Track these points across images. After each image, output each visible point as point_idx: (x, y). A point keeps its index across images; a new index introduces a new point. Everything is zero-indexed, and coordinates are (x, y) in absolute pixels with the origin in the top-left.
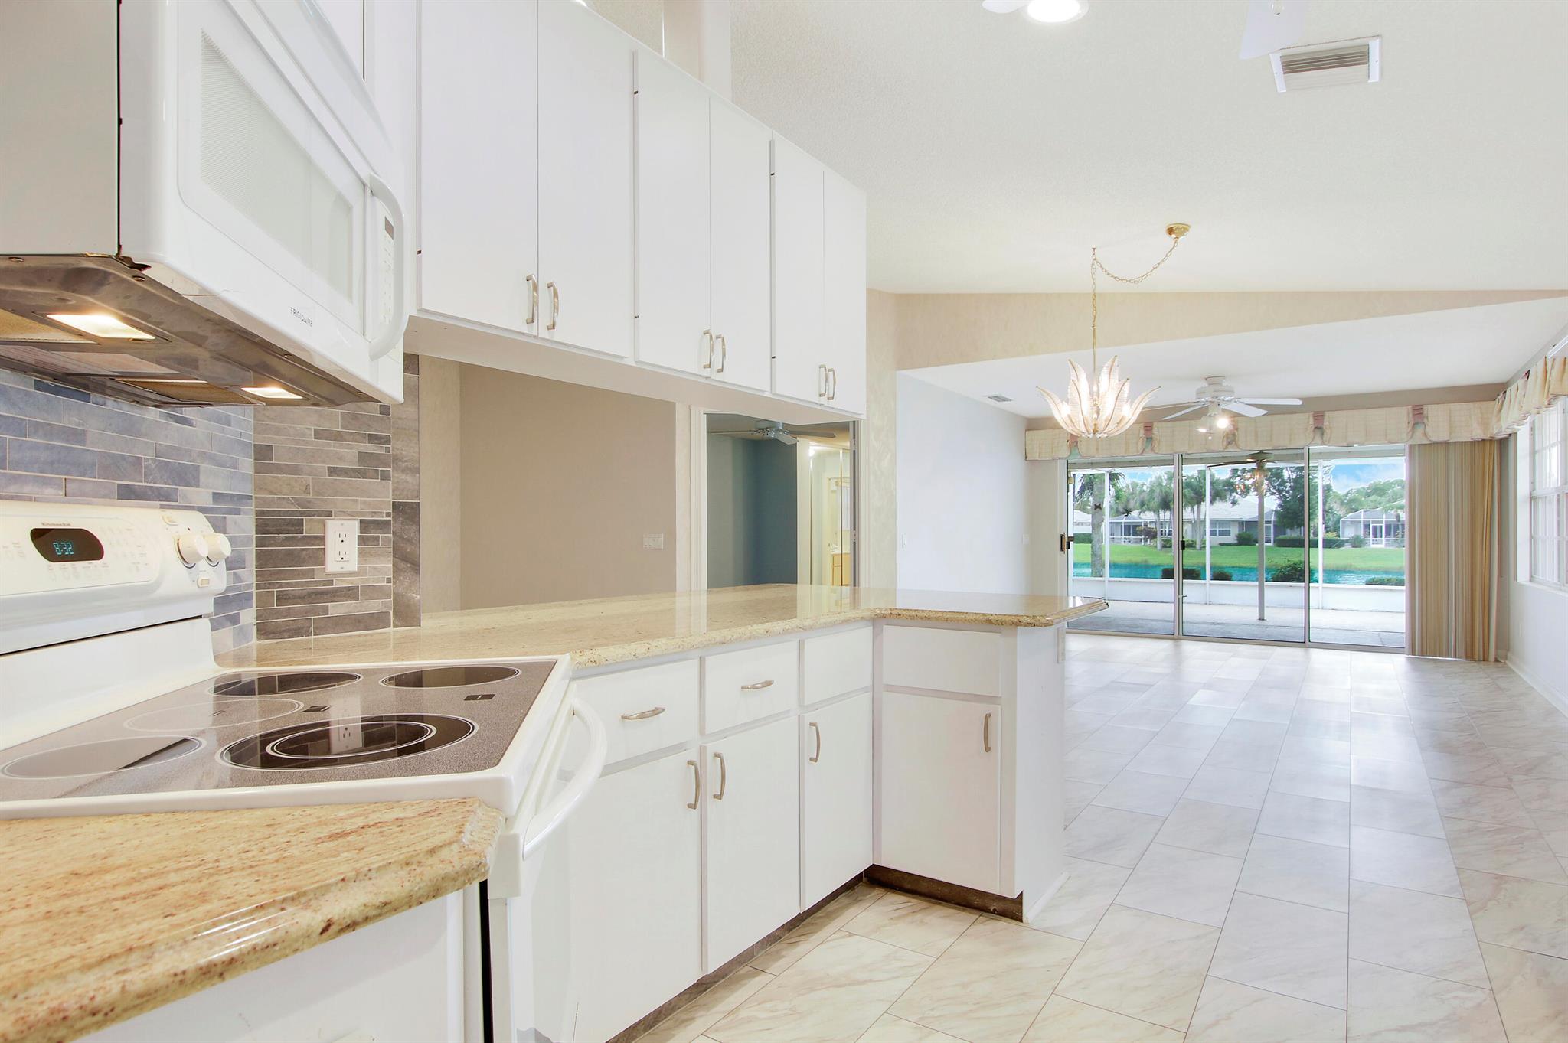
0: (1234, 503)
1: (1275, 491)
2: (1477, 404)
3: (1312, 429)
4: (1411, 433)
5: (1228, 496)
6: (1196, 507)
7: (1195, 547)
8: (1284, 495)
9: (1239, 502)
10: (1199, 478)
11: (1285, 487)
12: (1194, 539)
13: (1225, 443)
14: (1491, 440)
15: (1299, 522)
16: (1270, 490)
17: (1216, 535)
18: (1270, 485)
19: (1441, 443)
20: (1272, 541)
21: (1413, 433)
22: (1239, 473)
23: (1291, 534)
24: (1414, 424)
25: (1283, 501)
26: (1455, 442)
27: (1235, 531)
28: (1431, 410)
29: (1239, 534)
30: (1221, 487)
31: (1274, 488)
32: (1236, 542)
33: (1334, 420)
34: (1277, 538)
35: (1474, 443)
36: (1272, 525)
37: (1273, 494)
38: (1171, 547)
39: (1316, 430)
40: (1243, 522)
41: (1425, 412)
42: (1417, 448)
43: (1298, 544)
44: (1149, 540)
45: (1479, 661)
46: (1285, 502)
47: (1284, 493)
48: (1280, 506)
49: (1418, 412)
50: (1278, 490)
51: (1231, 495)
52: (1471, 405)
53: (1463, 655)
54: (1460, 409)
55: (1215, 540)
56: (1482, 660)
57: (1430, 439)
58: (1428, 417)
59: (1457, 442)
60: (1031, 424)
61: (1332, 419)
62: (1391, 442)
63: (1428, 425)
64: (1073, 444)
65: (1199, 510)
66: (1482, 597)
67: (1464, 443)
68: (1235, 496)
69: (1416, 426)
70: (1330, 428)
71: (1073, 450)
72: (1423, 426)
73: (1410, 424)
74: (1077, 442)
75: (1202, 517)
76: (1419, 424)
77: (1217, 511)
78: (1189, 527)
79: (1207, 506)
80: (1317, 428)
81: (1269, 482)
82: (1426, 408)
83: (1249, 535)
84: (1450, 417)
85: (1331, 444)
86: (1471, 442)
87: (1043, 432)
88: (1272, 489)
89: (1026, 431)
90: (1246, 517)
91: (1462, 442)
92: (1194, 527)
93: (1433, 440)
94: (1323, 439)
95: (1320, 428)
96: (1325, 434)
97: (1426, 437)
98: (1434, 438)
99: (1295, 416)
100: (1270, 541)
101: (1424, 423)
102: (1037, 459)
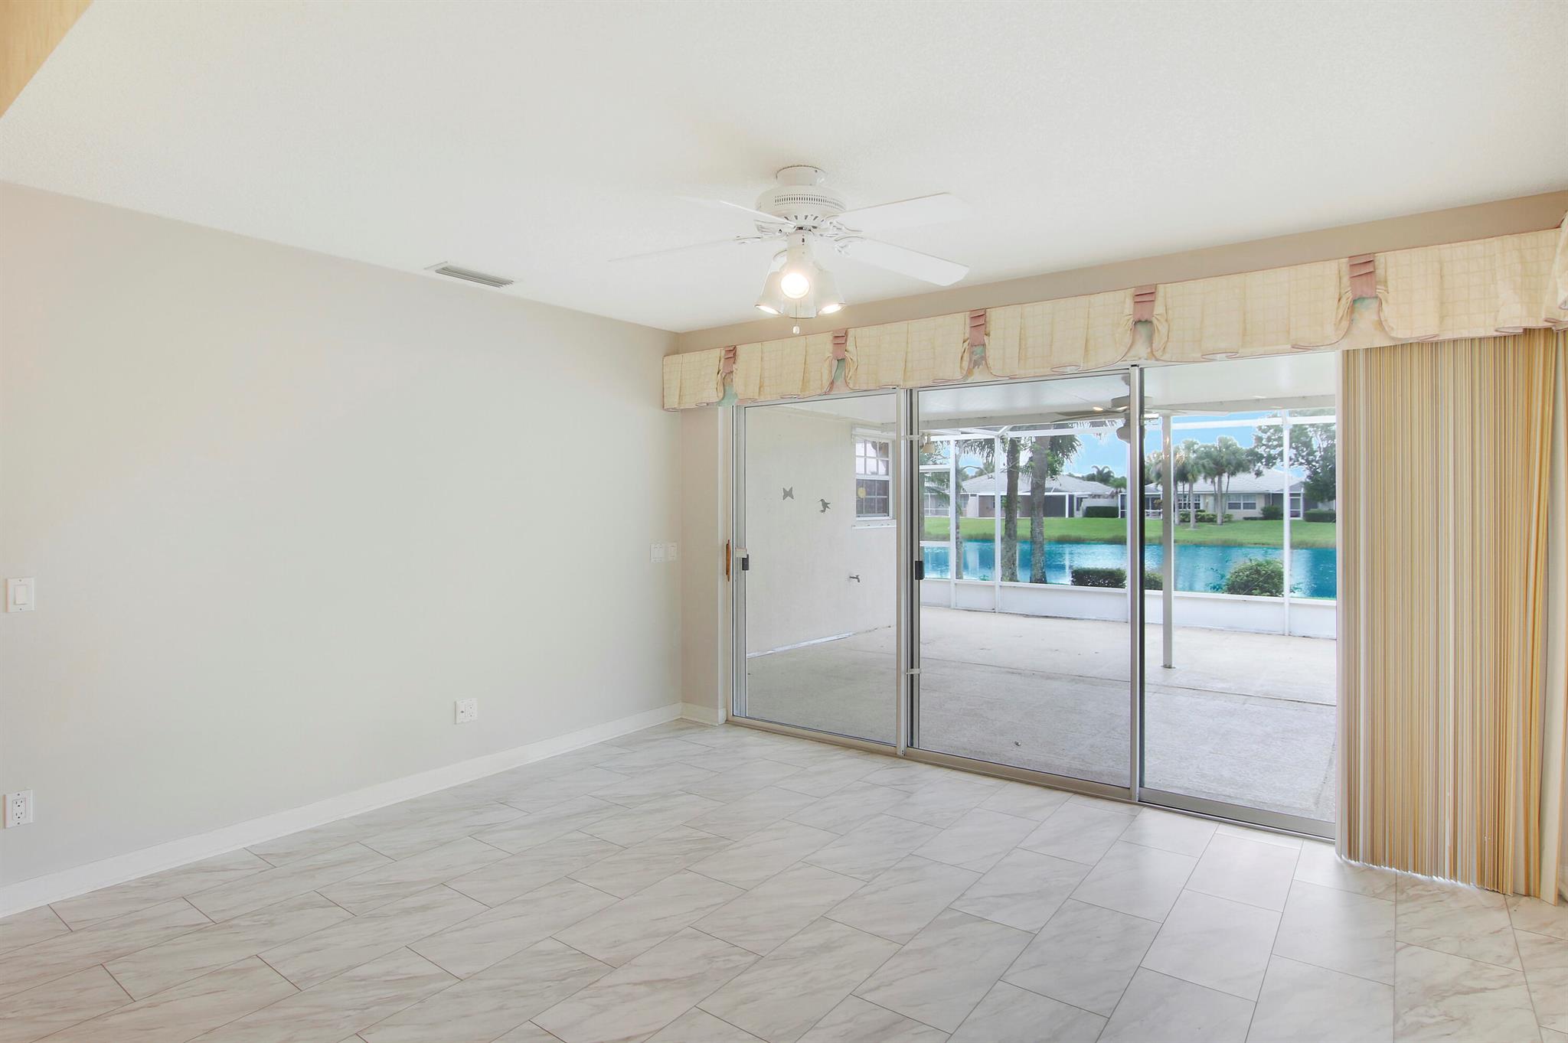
0: (1258, 474)
1: (1304, 461)
2: (1511, 241)
3: (1131, 323)
4: (1345, 324)
5: (1252, 466)
6: (1216, 479)
7: (1216, 522)
8: (1314, 466)
9: (1264, 473)
10: (1220, 447)
11: (1315, 457)
12: (1214, 513)
14: (1548, 330)
15: (1330, 494)
16: (1298, 461)
17: (1240, 508)
18: (1298, 456)
19: (1421, 344)
20: (1304, 514)
21: (1351, 321)
22: (1264, 442)
23: (1322, 508)
24: (1354, 301)
25: (1313, 472)
26: (1455, 341)
27: (1260, 504)
28: (1392, 265)
29: (1264, 508)
30: (1244, 457)
31: (1303, 457)
32: (1261, 516)
33: (1177, 302)
34: (1308, 512)
35: (1502, 340)
36: (1301, 498)
37: (1301, 464)
38: (1189, 521)
40: (1269, 494)
41: (1380, 272)
42: (1361, 359)
43: (1329, 519)
45: (1516, 894)
46: (1315, 473)
47: (1314, 464)
48: (1309, 477)
49: (1363, 268)
50: (1307, 460)
51: (1255, 466)
52: (1495, 243)
53: (1475, 875)
54: (1468, 256)
55: (1239, 514)
56: (1522, 891)
57: (1394, 335)
58: (1386, 282)
59: (1461, 340)
60: (679, 343)
61: (1172, 299)
62: (1298, 347)
63: (1387, 301)
64: (726, 378)
65: (1220, 482)
66: (1525, 737)
67: (1477, 342)
68: (1259, 467)
69: (1357, 305)
70: (1166, 320)
71: (727, 388)
72: (1374, 304)
73: (1343, 301)
74: (732, 372)
75: (1224, 489)
76: (1364, 298)
77: (1240, 483)
78: (1210, 500)
79: (1229, 477)
80: (1140, 321)
81: (1297, 451)
82: (1380, 258)
83: (1276, 509)
84: (1441, 277)
85: (1167, 357)
86: (1495, 338)
87: (688, 357)
88: (1300, 459)
89: (667, 355)
90: (1273, 490)
91: (1472, 340)
92: (1215, 499)
93: (1400, 336)
94: (1151, 346)
95: (1148, 322)
96: (1156, 334)
97: (1384, 329)
98: (1403, 331)
99: (1098, 299)
100: (1297, 515)
101: (1377, 297)
102: (676, 406)
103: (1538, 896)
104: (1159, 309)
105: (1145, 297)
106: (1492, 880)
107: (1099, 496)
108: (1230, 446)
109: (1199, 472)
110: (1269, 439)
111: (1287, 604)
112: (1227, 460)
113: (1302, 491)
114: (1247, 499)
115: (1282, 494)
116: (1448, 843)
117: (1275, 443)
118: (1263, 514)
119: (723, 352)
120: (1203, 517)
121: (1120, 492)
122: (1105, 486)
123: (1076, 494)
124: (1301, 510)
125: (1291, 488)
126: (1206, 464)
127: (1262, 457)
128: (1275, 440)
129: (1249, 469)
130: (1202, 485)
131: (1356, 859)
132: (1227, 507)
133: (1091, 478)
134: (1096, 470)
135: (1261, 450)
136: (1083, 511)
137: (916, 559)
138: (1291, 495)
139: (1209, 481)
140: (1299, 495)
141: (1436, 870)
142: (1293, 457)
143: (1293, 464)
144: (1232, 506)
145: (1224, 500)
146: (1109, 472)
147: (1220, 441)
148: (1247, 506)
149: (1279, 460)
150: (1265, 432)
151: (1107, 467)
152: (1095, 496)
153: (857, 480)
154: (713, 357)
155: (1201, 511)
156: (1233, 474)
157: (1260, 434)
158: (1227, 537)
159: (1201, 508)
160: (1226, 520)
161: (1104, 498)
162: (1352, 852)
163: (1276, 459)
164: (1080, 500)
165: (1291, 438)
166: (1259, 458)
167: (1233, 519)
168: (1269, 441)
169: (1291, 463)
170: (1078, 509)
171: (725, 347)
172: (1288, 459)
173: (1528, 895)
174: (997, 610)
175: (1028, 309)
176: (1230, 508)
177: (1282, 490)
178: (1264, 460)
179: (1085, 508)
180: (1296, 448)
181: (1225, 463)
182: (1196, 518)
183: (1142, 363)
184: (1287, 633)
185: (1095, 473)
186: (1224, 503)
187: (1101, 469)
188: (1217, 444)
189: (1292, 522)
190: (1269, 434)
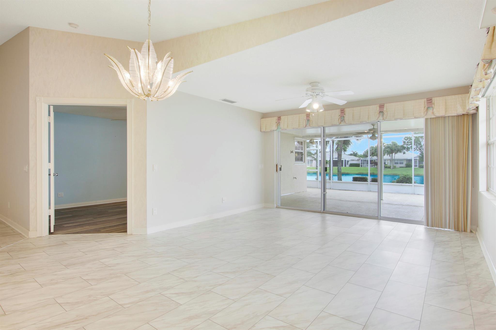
0: (404, 153)
2: (460, 96)
3: (378, 112)
4: (426, 112)
5: (402, 151)
6: (391, 155)
7: (391, 168)
8: (422, 151)
9: (406, 153)
10: (392, 145)
11: (422, 148)
12: (390, 166)
13: (340, 121)
14: (467, 114)
16: (417, 149)
17: (398, 164)
19: (442, 117)
20: (418, 166)
21: (427, 112)
22: (406, 143)
24: (428, 108)
25: (421, 153)
26: (449, 116)
27: (405, 163)
28: (436, 100)
29: (406, 164)
30: (400, 148)
32: (405, 166)
33: (389, 107)
34: (420, 165)
35: (458, 116)
37: (418, 150)
39: (380, 113)
40: (408, 160)
41: (433, 102)
42: (429, 120)
44: (375, 166)
45: (462, 231)
48: (420, 154)
49: (430, 101)
50: (420, 149)
52: (457, 96)
53: (453, 228)
54: (451, 99)
55: (398, 166)
56: (463, 230)
57: (436, 115)
58: (434, 104)
59: (450, 116)
60: (265, 116)
61: (388, 107)
62: (415, 118)
63: (434, 108)
64: (278, 124)
65: (392, 155)
66: (463, 198)
67: (453, 117)
68: (404, 151)
69: (428, 109)
70: (387, 112)
71: (278, 126)
72: (432, 109)
73: (425, 108)
74: (280, 123)
75: (393, 158)
76: (430, 107)
77: (398, 156)
78: (389, 161)
79: (395, 154)
80: (380, 112)
81: (416, 146)
82: (433, 99)
83: (410, 164)
84: (446, 103)
85: (387, 120)
86: (457, 116)
87: (267, 119)
88: (417, 148)
89: (261, 119)
90: (409, 158)
91: (452, 116)
92: (391, 161)
93: (437, 115)
94: (383, 117)
95: (382, 112)
96: (384, 115)
97: (434, 114)
98: (438, 114)
99: (371, 107)
100: (416, 166)
101: (432, 107)
102: (265, 131)
103: (466, 231)
104: (385, 109)
105: (382, 106)
106: (457, 229)
107: (354, 160)
108: (395, 144)
109: (386, 153)
110: (408, 142)
111: (413, 186)
112: (394, 149)
113: (418, 158)
114: (401, 161)
115: (412, 160)
116: (448, 221)
117: (410, 143)
118: (406, 166)
119: (277, 118)
120: (387, 167)
121: (361, 159)
122: (355, 157)
123: (347, 160)
124: (418, 165)
125: (414, 158)
126: (388, 150)
127: (405, 148)
128: (409, 143)
129: (401, 152)
130: (386, 157)
131: (429, 226)
132: (394, 164)
133: (351, 155)
134: (353, 152)
135: (405, 146)
136: (349, 165)
137: (325, 167)
138: (414, 160)
139: (389, 155)
140: (417, 160)
141: (445, 228)
142: (415, 148)
143: (415, 150)
144: (396, 163)
145: (393, 161)
146: (357, 153)
147: (392, 142)
148: (400, 163)
149: (411, 149)
150: (406, 140)
151: (356, 151)
152: (352, 160)
153: (295, 152)
154: (275, 119)
155: (386, 165)
156: (395, 153)
157: (405, 141)
158: (394, 173)
159: (386, 164)
160: (394, 167)
161: (355, 161)
162: (428, 225)
163: (410, 148)
164: (348, 161)
165: (414, 142)
166: (404, 148)
167: (396, 167)
168: (408, 143)
169: (414, 150)
170: (347, 164)
171: (278, 117)
172: (414, 149)
173: (464, 231)
174: (331, 188)
175: (354, 109)
176: (395, 164)
177: (412, 158)
178: (406, 149)
179: (349, 164)
180: (416, 145)
181: (394, 150)
182: (384, 167)
183: (380, 121)
184: (413, 194)
185: (352, 153)
186: (393, 162)
187: (354, 152)
188: (391, 143)
189: (414, 168)
190: (408, 141)
